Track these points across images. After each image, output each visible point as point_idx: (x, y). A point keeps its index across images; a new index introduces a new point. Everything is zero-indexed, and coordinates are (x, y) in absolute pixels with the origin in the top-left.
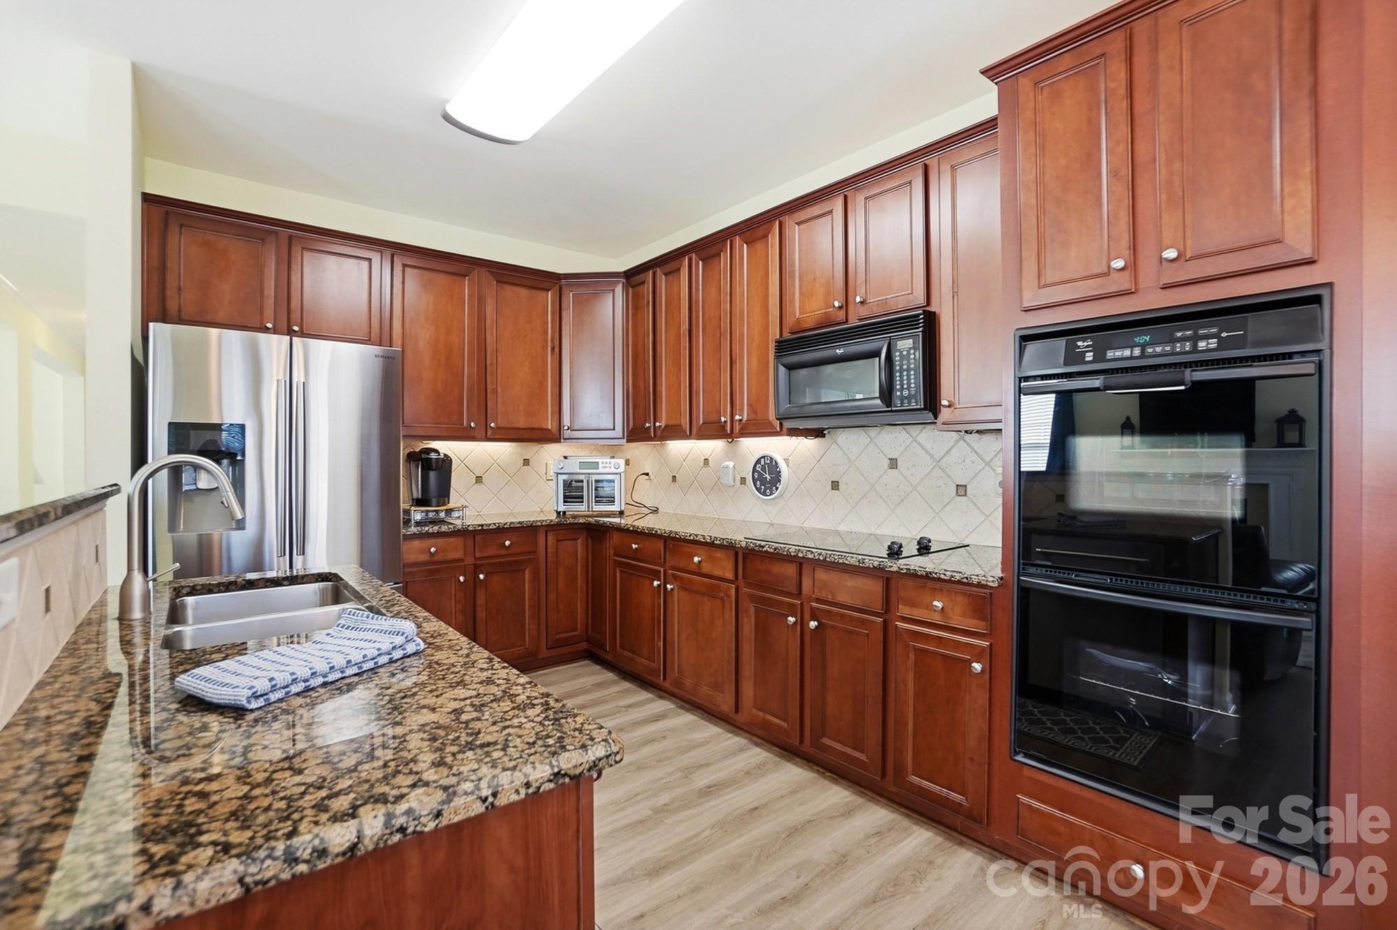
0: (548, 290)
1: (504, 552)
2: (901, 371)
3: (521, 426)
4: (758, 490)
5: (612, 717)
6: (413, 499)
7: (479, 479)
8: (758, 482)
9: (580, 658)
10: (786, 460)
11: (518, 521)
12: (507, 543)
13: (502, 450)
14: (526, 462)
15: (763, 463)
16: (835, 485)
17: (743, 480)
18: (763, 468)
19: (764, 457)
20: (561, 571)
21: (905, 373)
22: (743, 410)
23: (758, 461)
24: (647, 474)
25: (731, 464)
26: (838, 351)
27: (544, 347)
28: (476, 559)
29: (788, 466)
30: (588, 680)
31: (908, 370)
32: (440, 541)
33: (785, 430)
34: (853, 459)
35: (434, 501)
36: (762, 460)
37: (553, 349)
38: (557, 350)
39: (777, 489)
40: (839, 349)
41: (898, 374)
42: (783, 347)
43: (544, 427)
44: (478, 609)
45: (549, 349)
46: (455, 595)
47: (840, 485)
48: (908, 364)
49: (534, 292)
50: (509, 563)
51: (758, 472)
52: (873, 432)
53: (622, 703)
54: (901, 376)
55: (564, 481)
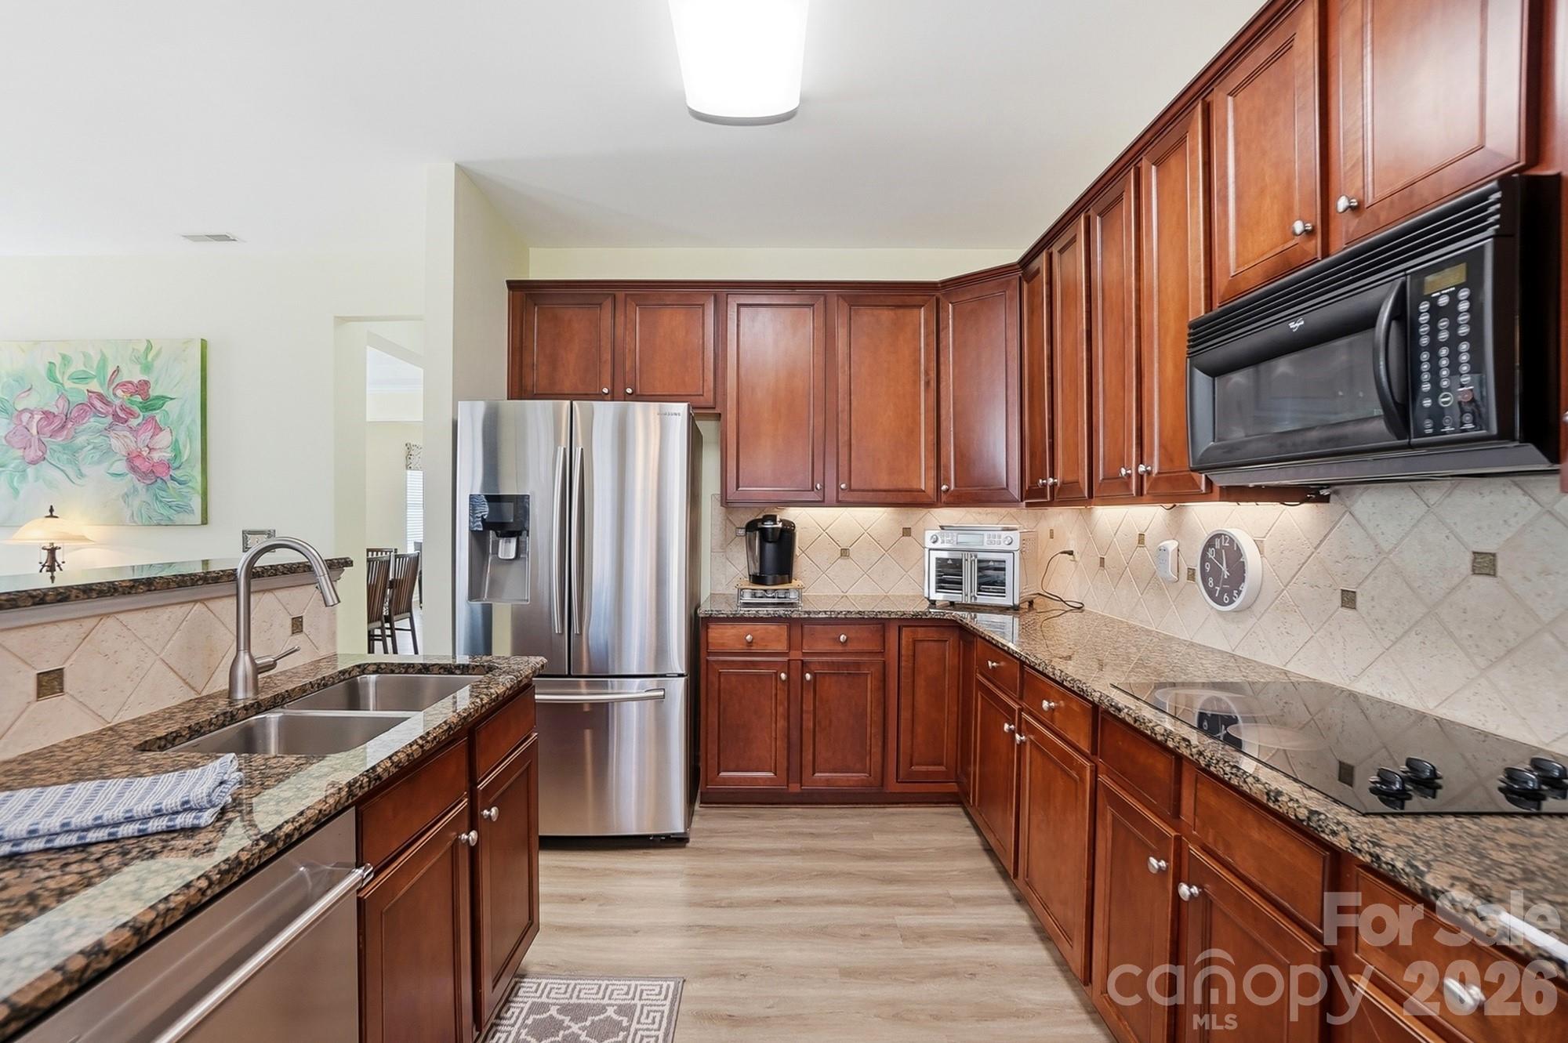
0: (920, 306)
1: (840, 649)
2: (1434, 347)
3: (883, 486)
4: (1211, 593)
5: (924, 910)
6: (750, 575)
7: (844, 553)
8: (1211, 581)
9: (949, 803)
10: (1259, 543)
11: (856, 610)
12: (843, 638)
13: (877, 518)
14: (907, 532)
15: (1218, 547)
16: (1349, 599)
17: (1191, 575)
18: (1218, 553)
19: (1219, 536)
20: (921, 682)
21: (1444, 352)
22: (1151, 456)
23: (1210, 544)
24: (1071, 553)
25: (1172, 545)
26: (1292, 325)
27: (916, 382)
28: (804, 654)
29: (1261, 552)
30: (941, 839)
31: (1454, 342)
32: (759, 626)
33: (1216, 490)
34: (1386, 547)
35: (770, 578)
36: (1217, 542)
37: (927, 384)
38: (933, 384)
39: (1239, 593)
40: (1294, 319)
41: (1425, 356)
42: (1202, 333)
43: (915, 487)
44: (805, 716)
45: (923, 383)
46: (776, 695)
47: (1359, 599)
48: (1454, 327)
49: (900, 312)
50: (846, 665)
51: (1211, 560)
52: (1433, 494)
53: (955, 892)
54: (1435, 359)
55: (937, 559)
